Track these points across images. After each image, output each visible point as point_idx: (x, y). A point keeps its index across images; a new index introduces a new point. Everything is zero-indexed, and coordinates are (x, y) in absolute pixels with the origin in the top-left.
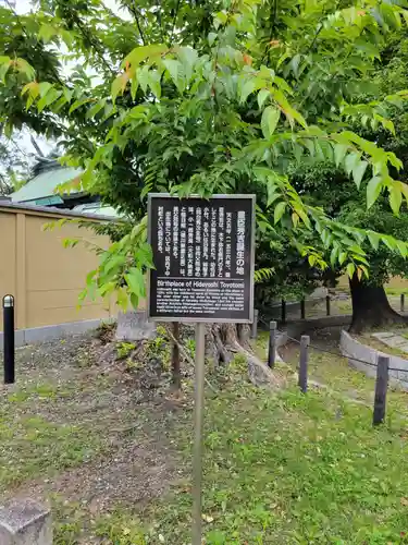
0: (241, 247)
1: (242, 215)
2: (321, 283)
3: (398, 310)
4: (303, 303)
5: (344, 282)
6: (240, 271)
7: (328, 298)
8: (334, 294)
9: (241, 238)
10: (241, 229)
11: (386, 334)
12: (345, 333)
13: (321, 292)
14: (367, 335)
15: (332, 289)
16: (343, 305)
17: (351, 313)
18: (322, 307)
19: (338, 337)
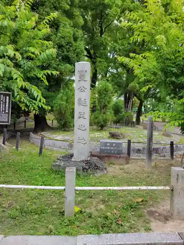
0: (7, 105)
1: (8, 97)
2: (23, 115)
3: (51, 126)
4: (15, 123)
5: (32, 115)
6: (7, 111)
7: (25, 121)
8: (27, 119)
9: (7, 103)
10: (7, 101)
11: (46, 133)
12: (31, 133)
13: (22, 119)
14: (39, 133)
15: (27, 118)
16: (31, 124)
17: (34, 127)
18: (23, 125)
19: (29, 135)
